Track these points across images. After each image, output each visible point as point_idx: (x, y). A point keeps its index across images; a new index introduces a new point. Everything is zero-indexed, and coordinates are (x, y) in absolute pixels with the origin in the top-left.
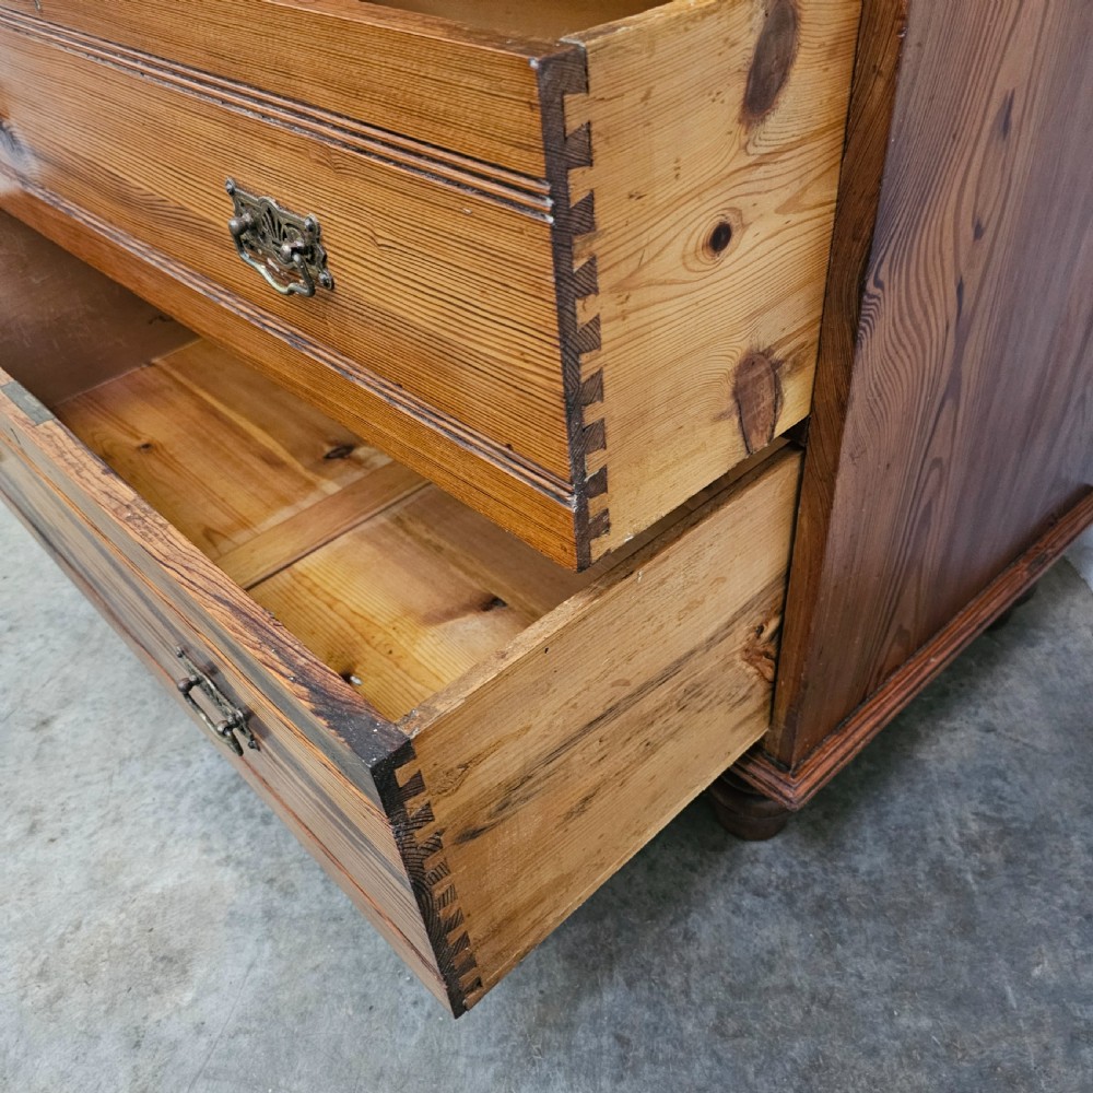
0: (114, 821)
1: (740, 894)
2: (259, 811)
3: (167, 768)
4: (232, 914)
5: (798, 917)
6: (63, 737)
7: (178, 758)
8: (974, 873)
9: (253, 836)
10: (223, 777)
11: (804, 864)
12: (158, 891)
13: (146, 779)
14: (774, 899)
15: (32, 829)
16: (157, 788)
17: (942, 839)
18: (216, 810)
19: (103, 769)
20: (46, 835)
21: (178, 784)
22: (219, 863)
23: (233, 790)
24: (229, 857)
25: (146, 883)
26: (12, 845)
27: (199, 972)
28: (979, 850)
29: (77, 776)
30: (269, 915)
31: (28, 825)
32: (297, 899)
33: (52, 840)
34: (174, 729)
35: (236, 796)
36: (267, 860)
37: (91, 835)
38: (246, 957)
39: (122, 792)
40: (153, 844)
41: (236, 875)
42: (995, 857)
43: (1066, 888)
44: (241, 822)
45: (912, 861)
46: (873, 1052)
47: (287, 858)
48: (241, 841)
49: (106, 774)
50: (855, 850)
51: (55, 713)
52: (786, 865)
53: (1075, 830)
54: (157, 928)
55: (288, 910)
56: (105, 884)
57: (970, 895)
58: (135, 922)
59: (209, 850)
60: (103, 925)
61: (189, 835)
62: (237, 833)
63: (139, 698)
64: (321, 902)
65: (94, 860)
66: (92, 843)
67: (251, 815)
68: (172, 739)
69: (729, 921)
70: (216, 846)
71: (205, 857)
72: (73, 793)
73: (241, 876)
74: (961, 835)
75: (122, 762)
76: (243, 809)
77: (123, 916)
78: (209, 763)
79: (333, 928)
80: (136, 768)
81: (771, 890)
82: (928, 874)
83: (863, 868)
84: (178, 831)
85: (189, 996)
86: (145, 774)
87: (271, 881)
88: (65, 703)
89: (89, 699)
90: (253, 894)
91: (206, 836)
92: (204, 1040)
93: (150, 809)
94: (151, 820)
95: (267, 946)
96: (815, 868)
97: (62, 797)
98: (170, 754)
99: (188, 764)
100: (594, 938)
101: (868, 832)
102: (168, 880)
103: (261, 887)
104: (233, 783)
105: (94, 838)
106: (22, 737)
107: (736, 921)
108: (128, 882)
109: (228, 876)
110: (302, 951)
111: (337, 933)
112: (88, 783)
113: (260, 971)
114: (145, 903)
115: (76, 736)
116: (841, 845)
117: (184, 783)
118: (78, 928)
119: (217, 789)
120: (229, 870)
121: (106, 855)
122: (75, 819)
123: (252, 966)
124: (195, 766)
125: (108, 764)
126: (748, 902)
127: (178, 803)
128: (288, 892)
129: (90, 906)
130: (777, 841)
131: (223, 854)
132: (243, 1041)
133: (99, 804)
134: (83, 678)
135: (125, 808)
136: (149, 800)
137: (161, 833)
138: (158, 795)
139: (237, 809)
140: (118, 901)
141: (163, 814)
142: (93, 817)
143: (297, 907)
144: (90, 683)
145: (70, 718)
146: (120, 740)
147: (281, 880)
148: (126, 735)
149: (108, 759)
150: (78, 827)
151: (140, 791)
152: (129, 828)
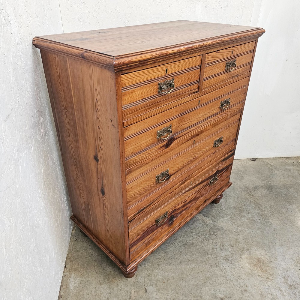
0: (240, 277)
2: (231, 255)
3: (227, 272)
4: (249, 255)
6: (225, 294)
7: (224, 270)
9: (236, 255)
10: (226, 262)
12: (249, 266)
13: (230, 275)
15: (246, 291)
16: (231, 272)
19: (230, 283)
20: (246, 288)
21: (229, 269)
22: (242, 258)
23: (228, 260)
26: (250, 293)
27: (259, 256)
29: (233, 287)
30: (248, 250)
31: (245, 292)
33: (247, 286)
34: (218, 273)
35: (229, 259)
36: (239, 252)
38: (255, 251)
39: (234, 277)
44: (234, 257)
46: (242, 195)
47: (238, 249)
49: (231, 282)
51: (219, 299)
54: (255, 264)
56: (251, 274)
58: (255, 268)
60: (257, 272)
62: (236, 257)
63: (212, 283)
65: (248, 278)
67: (232, 256)
68: (220, 273)
70: (239, 260)
72: (236, 286)
73: (243, 255)
75: (228, 280)
76: (231, 257)
77: (255, 270)
78: (224, 265)
79: (246, 242)
80: (228, 277)
84: (238, 266)
85: (263, 257)
86: (229, 275)
87: (242, 251)
89: (214, 293)
90: (245, 253)
92: (267, 253)
94: (238, 271)
95: (252, 249)
97: (238, 288)
98: (224, 272)
99: (225, 268)
102: (247, 265)
103: (244, 252)
104: (227, 260)
105: (244, 279)
108: (249, 271)
109: (243, 257)
110: (251, 245)
112: (234, 285)
113: (256, 249)
115: (224, 292)
118: (259, 276)
119: (229, 262)
121: (246, 276)
122: (241, 284)
123: (256, 250)
124: (225, 267)
125: (229, 282)
126: (228, 202)
127: (233, 267)
128: (243, 248)
129: (256, 275)
131: (240, 258)
132: (265, 249)
133: (237, 281)
134: (209, 297)
135: (237, 276)
136: (234, 273)
137: (239, 269)
138: (233, 272)
139: (232, 258)
140: (253, 271)
141: (236, 269)
142: (240, 281)
143: (245, 246)
144: (210, 294)
145: (220, 294)
146: (223, 282)
147: (242, 249)
148: (221, 282)
149: (227, 283)
150: (243, 283)
151: (233, 275)
152: (240, 274)
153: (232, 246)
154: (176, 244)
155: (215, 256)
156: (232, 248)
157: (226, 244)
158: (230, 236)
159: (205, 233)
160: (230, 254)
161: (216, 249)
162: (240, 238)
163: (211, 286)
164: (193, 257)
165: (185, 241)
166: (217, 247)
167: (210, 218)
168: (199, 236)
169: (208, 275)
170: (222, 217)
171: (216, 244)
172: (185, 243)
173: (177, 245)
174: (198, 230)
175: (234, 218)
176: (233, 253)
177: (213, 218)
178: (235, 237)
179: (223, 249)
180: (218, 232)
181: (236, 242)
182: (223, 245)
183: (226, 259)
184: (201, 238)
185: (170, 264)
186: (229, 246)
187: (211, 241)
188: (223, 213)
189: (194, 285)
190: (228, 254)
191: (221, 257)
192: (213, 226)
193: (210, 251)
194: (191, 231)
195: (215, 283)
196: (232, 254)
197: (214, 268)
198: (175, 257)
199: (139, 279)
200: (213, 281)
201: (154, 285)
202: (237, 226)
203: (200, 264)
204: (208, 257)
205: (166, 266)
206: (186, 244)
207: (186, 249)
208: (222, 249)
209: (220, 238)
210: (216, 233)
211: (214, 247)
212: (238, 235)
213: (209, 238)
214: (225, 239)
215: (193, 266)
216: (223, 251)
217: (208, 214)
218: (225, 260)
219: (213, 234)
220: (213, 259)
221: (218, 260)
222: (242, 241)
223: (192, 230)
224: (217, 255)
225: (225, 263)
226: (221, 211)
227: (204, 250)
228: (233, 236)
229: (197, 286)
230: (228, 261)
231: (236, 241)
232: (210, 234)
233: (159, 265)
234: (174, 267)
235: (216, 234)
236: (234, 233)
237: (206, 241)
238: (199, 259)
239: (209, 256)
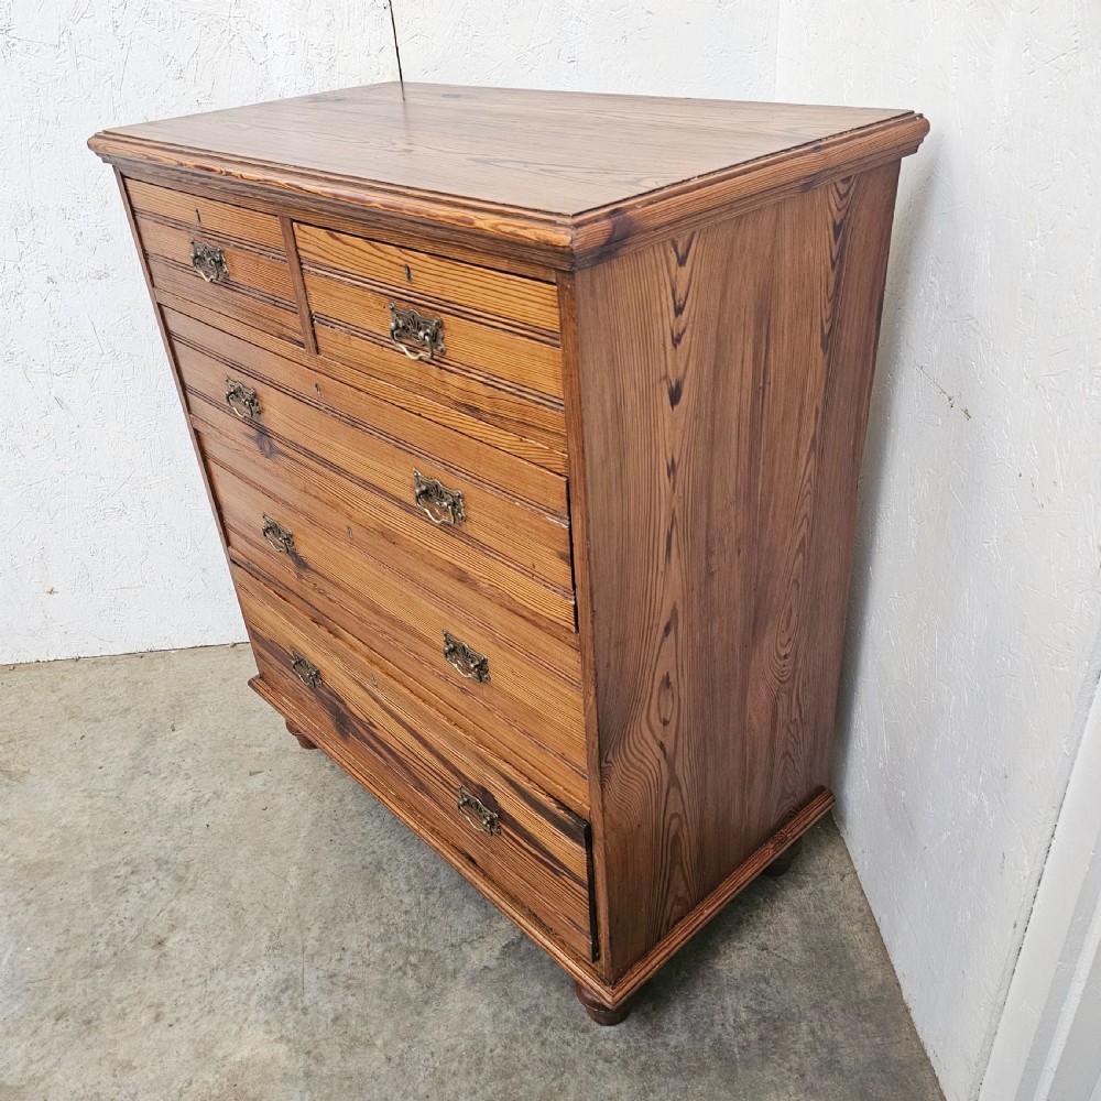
0: (209, 1012)
1: (595, 1061)
2: (300, 1005)
3: (241, 975)
4: (285, 1074)
5: (629, 1076)
6: (173, 953)
7: (248, 968)
8: (739, 1047)
9: (297, 1023)
11: (637, 1041)
12: (238, 1059)
13: (228, 983)
14: (616, 1064)
15: (158, 1018)
16: (236, 989)
17: (723, 1025)
18: (273, 1005)
19: (200, 976)
20: (165, 1022)
21: (248, 986)
22: (276, 1041)
23: (283, 991)
24: (282, 1036)
25: (231, 1054)
26: (145, 1029)
28: (745, 1032)
29: (184, 981)
30: (308, 1075)
31: (154, 1015)
32: (324, 1065)
33: (171, 1025)
34: (245, 948)
35: (286, 995)
36: (306, 1038)
37: (195, 1022)
39: (214, 992)
40: (235, 1028)
41: (287, 1049)
42: (753, 1036)
43: (792, 1057)
44: (289, 1013)
45: (702, 1039)
47: (318, 1037)
48: (290, 1026)
49: (202, 979)
50: (669, 1031)
51: (166, 935)
52: (626, 1042)
53: (805, 1018)
54: (239, 1084)
55: (320, 1072)
56: (205, 1055)
57: (734, 1062)
58: (225, 1080)
59: (270, 1032)
60: (206, 1082)
61: (256, 1022)
62: (287, 1020)
63: (221, 925)
64: (339, 1067)
65: (198, 1039)
66: (195, 1028)
67: (296, 1009)
68: (244, 955)
69: (587, 1077)
70: (274, 1029)
71: (267, 1037)
72: (182, 993)
73: (290, 1050)
74: (735, 1021)
75: (212, 971)
76: (291, 1004)
77: (217, 1076)
78: (268, 972)
79: (347, 1083)
80: (221, 975)
81: (615, 1058)
82: (711, 1047)
83: (673, 1043)
84: (250, 1019)
86: (227, 979)
87: (308, 1053)
88: (173, 927)
89: (188, 925)
90: (297, 1061)
91: (267, 1022)
93: (232, 1004)
94: (232, 1012)
96: (643, 1044)
97: (175, 996)
98: (243, 965)
99: (255, 972)
100: (505, 1089)
101: (678, 1019)
102: (245, 1052)
103: (302, 1056)
104: (284, 986)
105: (197, 1024)
106: (147, 953)
107: (591, 1078)
108: (220, 1054)
109: (282, 1048)
111: (350, 1087)
112: (191, 986)
114: (231, 1068)
115: (181, 952)
116: (661, 1029)
117: (253, 985)
118: (190, 1084)
119: (274, 990)
120: (283, 1045)
121: (205, 1035)
122: (185, 1011)
124: (259, 974)
125: (203, 973)
126: (600, 1066)
127: (249, 1000)
128: (319, 1060)
129: (197, 1070)
130: (623, 1026)
131: (279, 1035)
133: (199, 1000)
134: (184, 910)
135: (216, 1003)
136: (230, 998)
137: (239, 1020)
138: (236, 994)
139: (287, 1004)
140: (214, 1066)
141: (240, 1007)
142: (196, 1010)
143: (325, 1070)
144: (188, 913)
145: (177, 939)
146: (210, 955)
147: (315, 1052)
148: (214, 951)
149: (203, 969)
150: (187, 1017)
151: (224, 991)
152: (219, 1017)
153: (336, 1019)
154: (387, 842)
155: (309, 950)
156: (331, 1016)
157: (350, 999)
158: (390, 1025)
159: (420, 934)
160: (307, 1003)
161: (340, 960)
162: (373, 1061)
163: (212, 921)
164: (325, 885)
165: (394, 867)
166: (347, 963)
167: (493, 963)
168: (406, 912)
169: (250, 919)
170: (495, 1015)
171: (360, 963)
172: (385, 867)
173: (381, 843)
174: (438, 913)
175: (488, 1068)
176: (305, 1014)
177: (491, 976)
178: (379, 1042)
179: (333, 983)
180: (419, 980)
181: (354, 1039)
182: (348, 987)
183: (289, 984)
184: (399, 919)
185: (315, 824)
186: (340, 1006)
187: (378, 949)
188: (522, 1024)
189: (230, 878)
190: (308, 996)
191: (300, 970)
192: (451, 968)
193: (333, 939)
194: (436, 891)
195: (217, 933)
196: (305, 1011)
197: (266, 938)
198: (335, 837)
199: (291, 759)
200: (225, 929)
201: (264, 788)
202: (435, 1069)
203: (292, 902)
204: (312, 928)
205: (313, 814)
206: (379, 868)
207: (360, 868)
208: (335, 980)
209: (384, 982)
210: (410, 973)
211: (349, 953)
212: (389, 1059)
213: (393, 943)
214: (376, 1001)
215: (293, 883)
216: (326, 983)
217: (521, 959)
218: (286, 980)
219: (407, 962)
220: (300, 942)
221: (291, 956)
222: (352, 1066)
223: (441, 893)
224: (312, 956)
225: (274, 978)
226: (538, 1019)
227: (345, 918)
228: (386, 1035)
229: (226, 885)
230: (279, 988)
231: (355, 1044)
232: (409, 951)
233: (321, 799)
234: (303, 833)
235: (405, 973)
236: (401, 1046)
237: (382, 930)
238: (312, 899)
239: (315, 931)
